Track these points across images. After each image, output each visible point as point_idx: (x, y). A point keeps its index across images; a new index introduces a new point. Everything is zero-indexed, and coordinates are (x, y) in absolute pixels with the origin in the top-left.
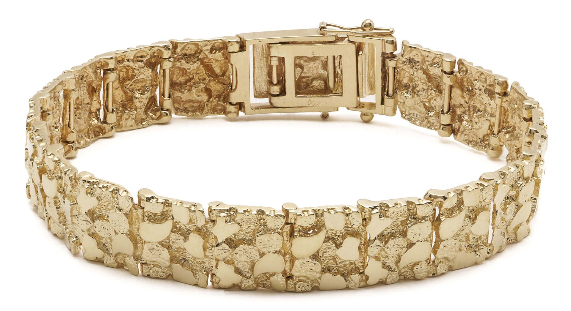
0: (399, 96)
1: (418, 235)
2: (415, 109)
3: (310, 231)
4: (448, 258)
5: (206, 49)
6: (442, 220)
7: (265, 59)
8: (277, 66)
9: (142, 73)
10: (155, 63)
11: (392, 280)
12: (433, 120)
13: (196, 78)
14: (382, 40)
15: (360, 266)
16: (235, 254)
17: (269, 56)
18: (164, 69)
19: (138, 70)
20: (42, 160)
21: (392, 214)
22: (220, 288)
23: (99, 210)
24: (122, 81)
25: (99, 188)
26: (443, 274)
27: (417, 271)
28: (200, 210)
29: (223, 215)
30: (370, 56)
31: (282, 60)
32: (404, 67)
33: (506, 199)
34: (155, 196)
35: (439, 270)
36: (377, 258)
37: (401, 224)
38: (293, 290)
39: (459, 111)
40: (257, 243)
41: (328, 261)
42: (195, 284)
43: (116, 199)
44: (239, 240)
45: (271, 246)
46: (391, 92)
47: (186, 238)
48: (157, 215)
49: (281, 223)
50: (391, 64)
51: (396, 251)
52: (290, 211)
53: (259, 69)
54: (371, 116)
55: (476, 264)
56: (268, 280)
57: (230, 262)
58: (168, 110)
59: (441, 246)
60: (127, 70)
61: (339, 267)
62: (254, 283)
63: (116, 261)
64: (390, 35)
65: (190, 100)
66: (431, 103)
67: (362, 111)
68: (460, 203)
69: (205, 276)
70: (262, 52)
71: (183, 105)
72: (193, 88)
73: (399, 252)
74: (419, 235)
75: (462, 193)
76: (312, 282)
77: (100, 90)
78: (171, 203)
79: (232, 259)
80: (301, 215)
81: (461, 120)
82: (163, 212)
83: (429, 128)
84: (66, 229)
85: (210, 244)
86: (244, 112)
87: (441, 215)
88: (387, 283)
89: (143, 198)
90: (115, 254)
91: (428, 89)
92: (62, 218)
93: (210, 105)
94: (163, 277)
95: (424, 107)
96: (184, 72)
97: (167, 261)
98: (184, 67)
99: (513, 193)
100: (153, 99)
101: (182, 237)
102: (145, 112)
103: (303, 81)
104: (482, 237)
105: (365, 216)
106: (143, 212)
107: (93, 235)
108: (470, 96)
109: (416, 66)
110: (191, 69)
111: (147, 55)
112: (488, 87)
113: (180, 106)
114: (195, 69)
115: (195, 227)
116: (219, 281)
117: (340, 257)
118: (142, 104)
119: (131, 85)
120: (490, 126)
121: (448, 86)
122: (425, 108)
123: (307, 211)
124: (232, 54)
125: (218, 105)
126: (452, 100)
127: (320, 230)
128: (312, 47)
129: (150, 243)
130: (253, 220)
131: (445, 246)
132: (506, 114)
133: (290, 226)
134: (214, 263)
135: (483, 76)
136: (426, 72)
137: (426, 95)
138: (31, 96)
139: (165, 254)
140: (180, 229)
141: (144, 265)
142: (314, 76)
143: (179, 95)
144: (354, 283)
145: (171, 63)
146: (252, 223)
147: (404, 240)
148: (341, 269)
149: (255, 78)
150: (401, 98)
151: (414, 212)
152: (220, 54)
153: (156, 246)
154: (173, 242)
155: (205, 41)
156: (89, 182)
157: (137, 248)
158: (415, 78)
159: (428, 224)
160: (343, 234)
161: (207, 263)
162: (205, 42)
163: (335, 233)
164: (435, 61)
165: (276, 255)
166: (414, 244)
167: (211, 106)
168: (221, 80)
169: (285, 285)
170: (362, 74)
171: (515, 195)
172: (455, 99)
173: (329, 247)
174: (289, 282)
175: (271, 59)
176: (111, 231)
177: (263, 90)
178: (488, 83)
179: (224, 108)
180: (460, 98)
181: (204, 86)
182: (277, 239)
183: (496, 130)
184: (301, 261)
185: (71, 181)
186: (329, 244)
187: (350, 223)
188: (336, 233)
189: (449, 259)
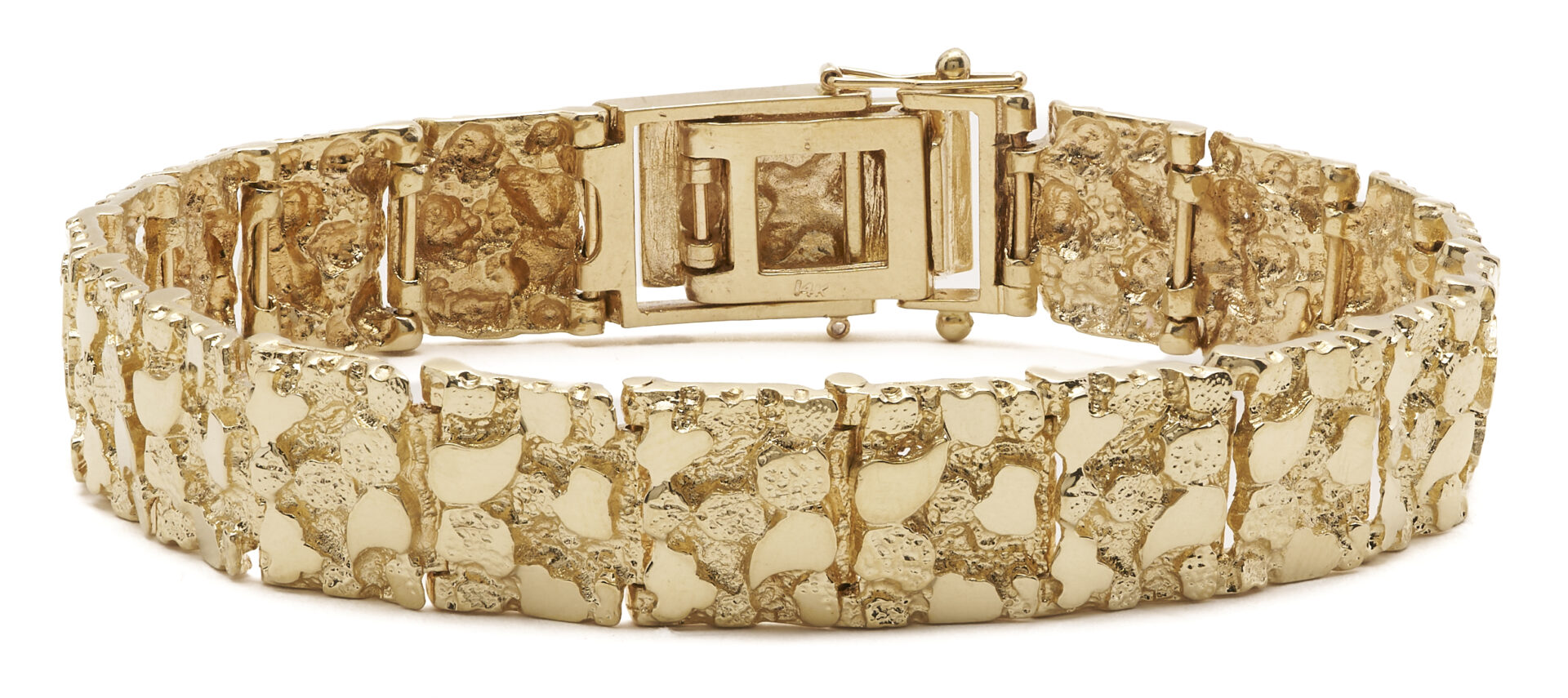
0: (1044, 257)
1: (1192, 465)
2: (1089, 290)
3: (902, 449)
4: (1269, 542)
5: (513, 141)
6: (1256, 426)
7: (672, 173)
8: (707, 186)
9: (345, 204)
10: (376, 181)
11: (1125, 598)
12: (1143, 315)
13: (487, 227)
14: (996, 100)
15: (1037, 555)
16: (697, 519)
17: (686, 158)
18: (402, 195)
19: (334, 195)
20: (131, 335)
21: (1123, 404)
22: (657, 624)
23: (308, 436)
24: (290, 227)
25: (311, 366)
26: (1255, 590)
27: (1188, 574)
28: (599, 398)
29: (664, 405)
30: (958, 159)
31: (721, 168)
32: (1059, 173)
33: (1409, 399)
34: (471, 373)
35: (1249, 578)
36: (1083, 532)
37: (1147, 435)
38: (857, 623)
39: (1215, 283)
40: (761, 482)
41: (950, 539)
42: (585, 618)
43: (360, 393)
44: (708, 481)
45: (799, 489)
46: (1021, 247)
47: (559, 486)
48: (477, 427)
49: (827, 423)
50: (1022, 164)
51: (1136, 510)
52: (847, 391)
53: (655, 202)
54: (967, 324)
55: (1339, 570)
56: (787, 598)
57: (684, 546)
58: (412, 315)
59: (1253, 504)
60: (304, 197)
61: (983, 559)
62: (749, 608)
63: (357, 578)
64: (1016, 88)
65: (469, 289)
66: (1135, 270)
67: (942, 308)
68: (1300, 386)
69: (614, 591)
70: (665, 153)
71: (452, 305)
72: (480, 254)
73: (1142, 515)
74: (1197, 466)
75: (1304, 357)
76: (909, 600)
77: (232, 246)
78: (518, 389)
79: (688, 538)
80: (879, 400)
81: (1221, 304)
82: (496, 415)
83: (1132, 337)
84: (205, 514)
85: (628, 498)
86: (621, 322)
87: (1252, 415)
88: (1111, 605)
89: (436, 380)
90: (354, 555)
91: (1125, 230)
92: (193, 486)
93: (524, 304)
94: (492, 609)
95: (1117, 282)
96: (453, 206)
97: (506, 557)
98: (455, 194)
99: (1427, 384)
100: (370, 288)
101: (547, 485)
102: (353, 319)
103: (774, 236)
104: (1355, 496)
105: (1049, 409)
106: (436, 423)
107: (289, 510)
108: (1248, 234)
109: (1092, 167)
110: (475, 200)
111: (357, 154)
112: (1301, 197)
113: (444, 308)
114: (483, 200)
115: (583, 453)
116: (655, 604)
117: (985, 526)
118: (345, 295)
119: (315, 240)
120: (1308, 305)
121: (1186, 206)
122: (1119, 285)
123: (897, 391)
124: (587, 153)
125: (547, 303)
126: (1196, 251)
127: (929, 444)
128: (804, 126)
129: (456, 507)
130: (748, 418)
131: (1262, 505)
132: (1356, 263)
133: (850, 436)
134: (638, 553)
135: (1285, 168)
136: (1118, 181)
137: (1122, 246)
138: (73, 213)
139: (501, 538)
140: (542, 463)
141: (438, 579)
142: (806, 221)
143: (443, 276)
144: (1023, 603)
145: (421, 178)
146: (746, 427)
147: (1155, 480)
148: (987, 564)
149: (646, 228)
150: (1049, 263)
151: (1179, 402)
152: (553, 156)
153: (477, 516)
154: (523, 502)
155: (512, 118)
156: (280, 356)
157: (421, 530)
158: (1088, 200)
159: (1221, 433)
160: (993, 459)
161: (618, 553)
162: (511, 122)
163: (970, 456)
164: (1147, 144)
165: (813, 517)
166: (1183, 492)
167: (528, 307)
168: (553, 237)
169: (837, 609)
170: (939, 201)
171: (1435, 388)
172: (1204, 247)
173: (955, 494)
174: (846, 599)
175: (690, 167)
176: (344, 487)
177: (668, 261)
178: (1300, 185)
179: (563, 312)
180: (1218, 244)
181: (510, 250)
182: (817, 468)
183: (1327, 311)
184: (881, 534)
185: (226, 361)
186: (956, 486)
187: (1012, 425)
188: (973, 457)
189: (1273, 547)
